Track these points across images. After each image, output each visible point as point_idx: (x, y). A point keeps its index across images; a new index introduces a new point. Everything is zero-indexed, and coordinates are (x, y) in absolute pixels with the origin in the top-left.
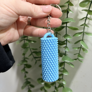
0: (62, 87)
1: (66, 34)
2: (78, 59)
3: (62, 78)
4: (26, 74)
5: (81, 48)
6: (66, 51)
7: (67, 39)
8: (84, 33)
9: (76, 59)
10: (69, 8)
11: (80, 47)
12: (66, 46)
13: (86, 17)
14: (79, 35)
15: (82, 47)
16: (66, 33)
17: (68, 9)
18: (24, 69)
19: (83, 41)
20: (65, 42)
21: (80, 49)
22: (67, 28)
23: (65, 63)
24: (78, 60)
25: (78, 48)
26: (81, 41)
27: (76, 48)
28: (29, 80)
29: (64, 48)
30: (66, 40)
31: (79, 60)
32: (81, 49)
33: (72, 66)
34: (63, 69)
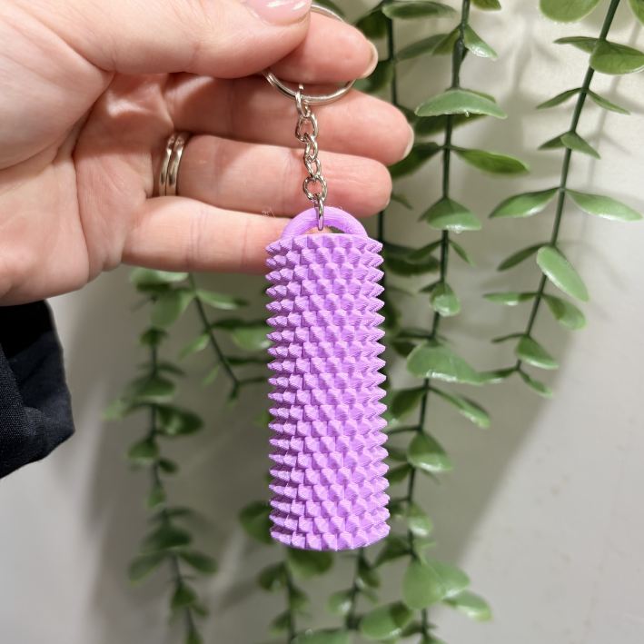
0: (407, 559)
1: (445, 197)
2: (518, 368)
3: (409, 499)
4: (162, 476)
5: (540, 294)
6: (437, 315)
7: (445, 233)
8: (563, 196)
9: (503, 373)
10: (470, 22)
11: (535, 288)
12: (442, 281)
13: (585, 90)
14: (534, 210)
15: (547, 290)
16: (440, 194)
17: (463, 26)
18: (149, 444)
19: (559, 252)
20: (437, 253)
21: (532, 301)
22: (453, 156)
23: (432, 397)
24: (516, 377)
25: (524, 296)
26: (541, 251)
27: (509, 296)
28: (178, 524)
29: (427, 296)
30: (445, 240)
31: (526, 378)
32: (544, 304)
33: (473, 417)
34: (413, 435)
